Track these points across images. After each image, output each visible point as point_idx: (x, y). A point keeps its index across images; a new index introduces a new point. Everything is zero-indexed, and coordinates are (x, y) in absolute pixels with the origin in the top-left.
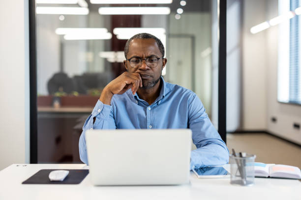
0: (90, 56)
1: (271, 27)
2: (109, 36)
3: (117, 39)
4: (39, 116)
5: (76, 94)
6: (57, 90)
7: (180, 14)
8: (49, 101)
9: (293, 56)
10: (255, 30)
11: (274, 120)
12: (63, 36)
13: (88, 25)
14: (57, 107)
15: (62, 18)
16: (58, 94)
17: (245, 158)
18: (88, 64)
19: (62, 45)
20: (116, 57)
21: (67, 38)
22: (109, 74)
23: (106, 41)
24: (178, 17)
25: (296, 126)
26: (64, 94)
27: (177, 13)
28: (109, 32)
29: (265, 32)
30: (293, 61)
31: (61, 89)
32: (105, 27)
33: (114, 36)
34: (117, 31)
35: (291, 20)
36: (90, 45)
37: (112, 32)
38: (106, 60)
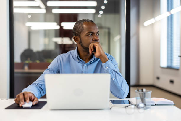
0: (47, 40)
1: (156, 21)
2: (58, 27)
3: (63, 29)
4: (15, 75)
5: (38, 62)
6: (27, 59)
7: (101, 14)
8: (22, 66)
9: (170, 39)
10: (146, 23)
11: (158, 78)
12: (30, 27)
13: (45, 21)
14: (26, 70)
15: (29, 16)
16: (27, 62)
17: (145, 92)
18: (45, 45)
19: (30, 33)
20: (62, 41)
21: (32, 28)
22: (58, 50)
23: (56, 30)
24: (100, 16)
25: (172, 82)
26: (30, 62)
27: (100, 14)
28: (58, 25)
29: (153, 25)
30: (169, 42)
31: (29, 59)
32: (55, 21)
33: (61, 27)
34: (63, 24)
35: (168, 17)
36: (46, 33)
37: (60, 25)
38: (56, 43)
